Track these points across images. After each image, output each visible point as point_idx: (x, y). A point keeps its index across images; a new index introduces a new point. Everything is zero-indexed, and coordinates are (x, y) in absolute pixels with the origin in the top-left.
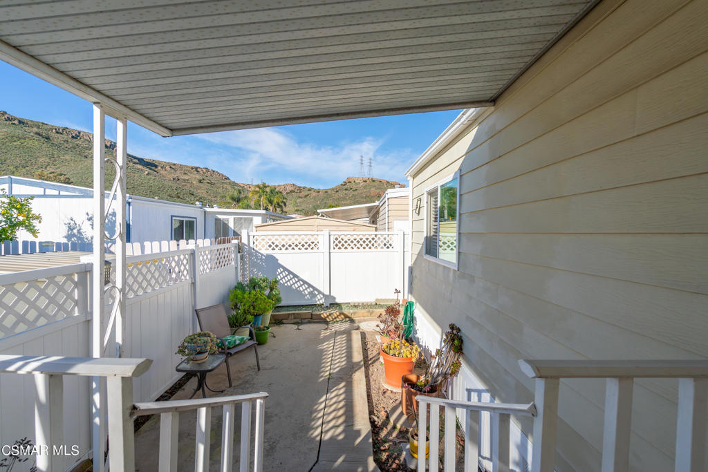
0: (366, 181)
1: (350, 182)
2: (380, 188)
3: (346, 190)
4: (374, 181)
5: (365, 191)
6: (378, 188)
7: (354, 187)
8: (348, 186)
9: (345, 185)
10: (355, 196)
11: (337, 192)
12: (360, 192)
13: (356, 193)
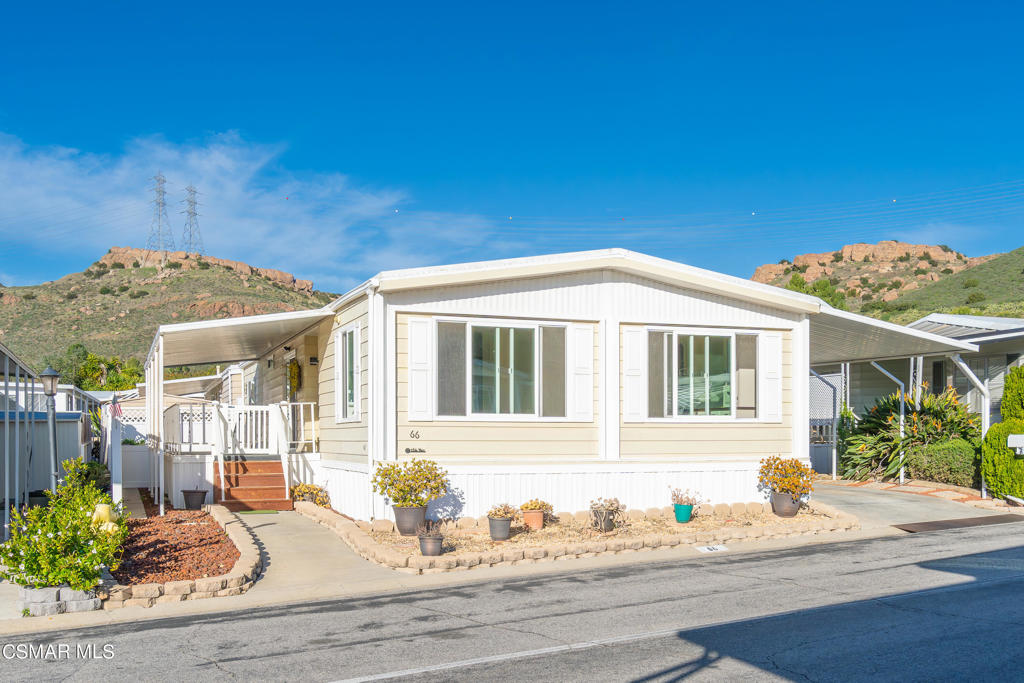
0: (176, 266)
1: (121, 266)
2: (231, 293)
3: (105, 291)
4: (206, 266)
5: (175, 297)
6: (222, 292)
7: (137, 283)
8: (112, 278)
9: (99, 275)
10: (142, 314)
11: (72, 297)
12: (156, 302)
13: (141, 304)
